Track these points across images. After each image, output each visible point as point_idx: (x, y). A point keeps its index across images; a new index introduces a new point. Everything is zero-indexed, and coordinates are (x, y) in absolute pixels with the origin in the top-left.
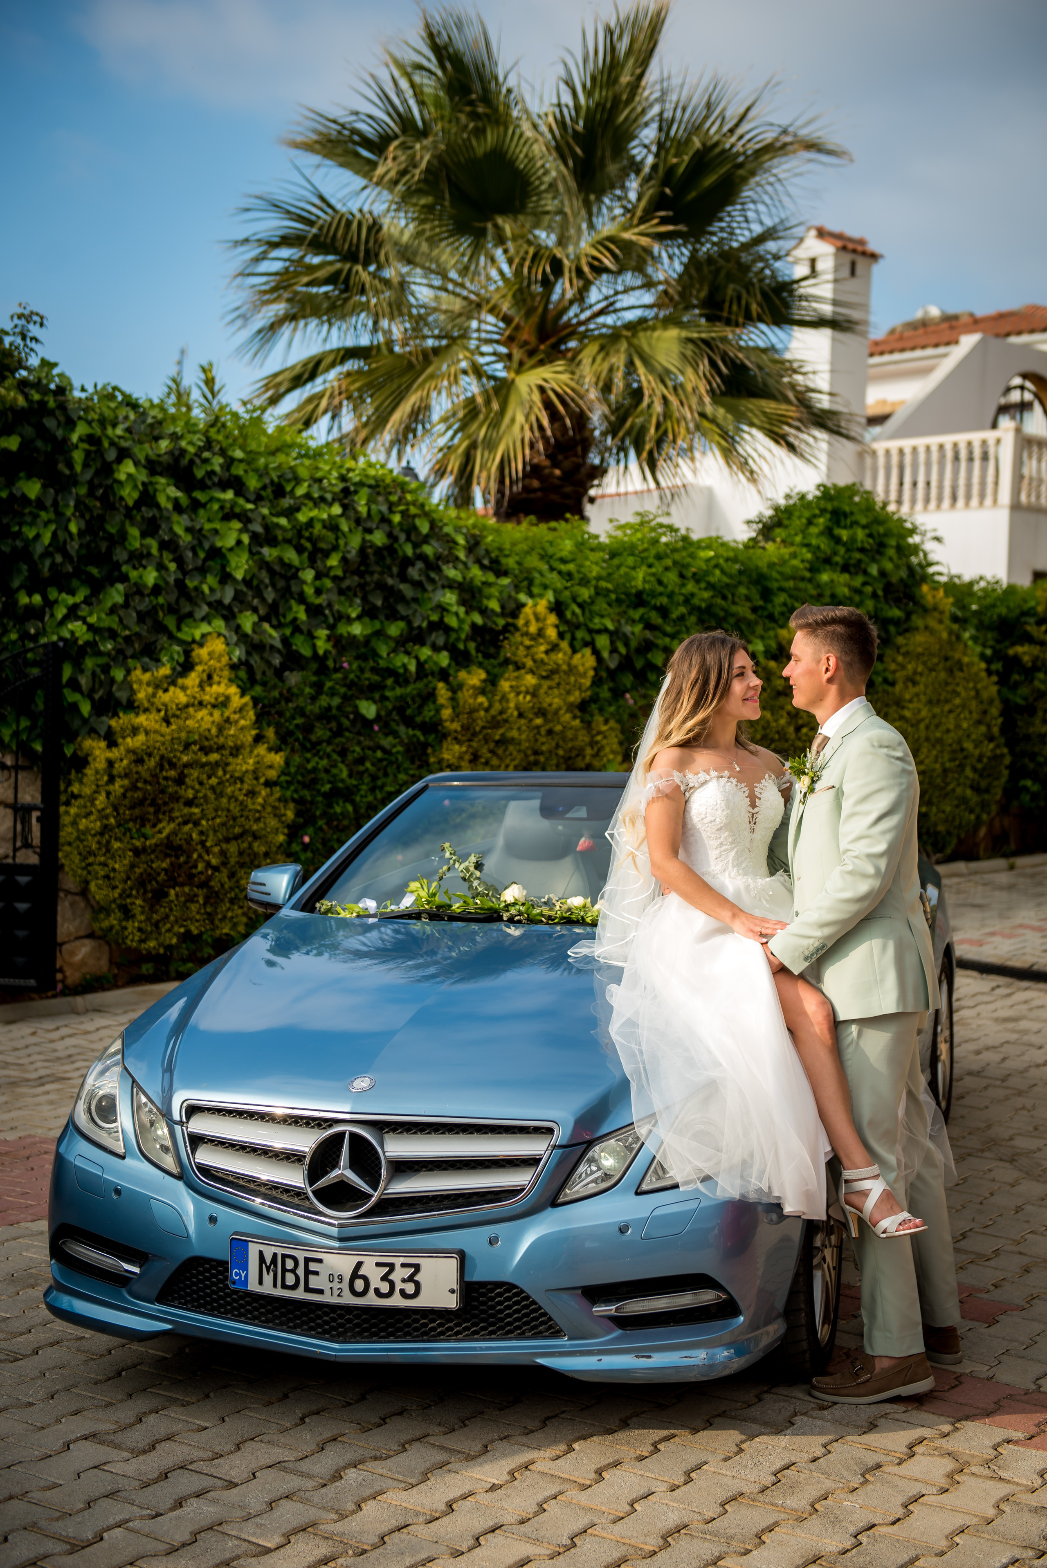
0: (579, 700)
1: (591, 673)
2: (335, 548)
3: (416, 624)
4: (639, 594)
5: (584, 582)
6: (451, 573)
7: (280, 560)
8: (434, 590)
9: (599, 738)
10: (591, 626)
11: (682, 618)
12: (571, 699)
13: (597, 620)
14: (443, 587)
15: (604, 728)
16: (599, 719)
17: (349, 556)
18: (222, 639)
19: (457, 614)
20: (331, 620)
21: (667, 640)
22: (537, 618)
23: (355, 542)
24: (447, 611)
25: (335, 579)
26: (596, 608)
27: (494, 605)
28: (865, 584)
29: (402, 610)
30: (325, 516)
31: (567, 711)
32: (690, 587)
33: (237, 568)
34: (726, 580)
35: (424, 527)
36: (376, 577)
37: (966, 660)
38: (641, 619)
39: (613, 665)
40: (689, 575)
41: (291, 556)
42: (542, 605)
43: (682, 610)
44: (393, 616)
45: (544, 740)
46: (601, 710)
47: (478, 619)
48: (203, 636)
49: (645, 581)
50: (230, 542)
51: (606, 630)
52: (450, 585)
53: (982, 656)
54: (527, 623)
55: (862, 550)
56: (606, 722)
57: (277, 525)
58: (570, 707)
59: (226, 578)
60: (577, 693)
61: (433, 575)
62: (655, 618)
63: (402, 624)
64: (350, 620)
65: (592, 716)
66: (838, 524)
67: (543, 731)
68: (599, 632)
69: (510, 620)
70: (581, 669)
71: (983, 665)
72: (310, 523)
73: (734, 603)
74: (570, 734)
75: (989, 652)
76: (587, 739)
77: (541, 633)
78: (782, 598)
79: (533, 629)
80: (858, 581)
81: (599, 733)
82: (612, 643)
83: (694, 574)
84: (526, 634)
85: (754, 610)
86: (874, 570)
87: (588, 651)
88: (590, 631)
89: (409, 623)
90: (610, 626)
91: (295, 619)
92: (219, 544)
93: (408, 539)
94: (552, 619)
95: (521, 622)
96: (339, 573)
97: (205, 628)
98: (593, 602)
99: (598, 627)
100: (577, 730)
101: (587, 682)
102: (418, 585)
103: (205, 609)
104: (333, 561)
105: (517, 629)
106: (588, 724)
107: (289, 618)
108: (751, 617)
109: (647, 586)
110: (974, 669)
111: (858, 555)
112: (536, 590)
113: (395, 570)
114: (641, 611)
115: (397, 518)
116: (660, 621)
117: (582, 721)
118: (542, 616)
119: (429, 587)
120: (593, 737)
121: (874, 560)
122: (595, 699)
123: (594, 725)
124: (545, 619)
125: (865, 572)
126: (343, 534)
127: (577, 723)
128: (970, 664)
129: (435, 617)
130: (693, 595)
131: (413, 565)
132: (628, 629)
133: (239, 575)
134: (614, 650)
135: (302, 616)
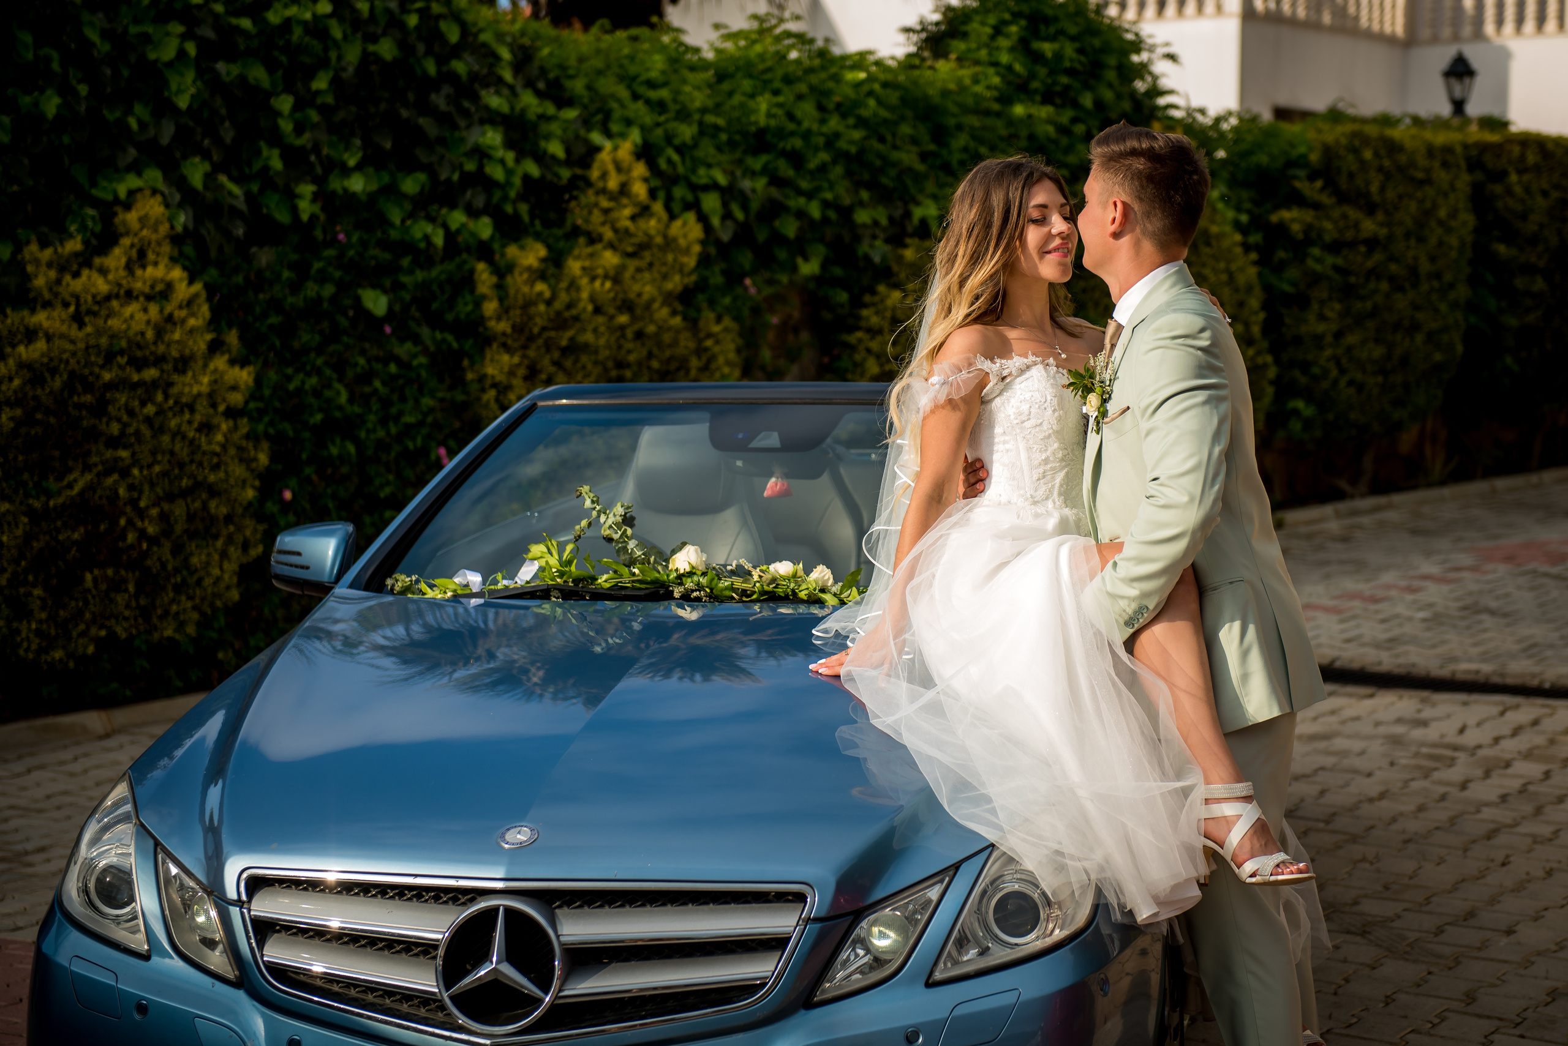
0: (680, 288)
1: (697, 249)
2: (323, 63)
3: (443, 176)
4: (762, 133)
5: (683, 115)
6: (495, 101)
7: (243, 79)
8: (468, 127)
9: (709, 343)
10: (694, 179)
11: (823, 168)
12: (669, 286)
13: (702, 171)
14: (482, 122)
15: (716, 329)
16: (709, 315)
17: (344, 75)
18: (159, 198)
19: (502, 162)
20: (319, 170)
21: (802, 201)
22: (619, 168)
23: (352, 55)
24: (490, 157)
25: (323, 109)
26: (700, 153)
27: (556, 149)
28: (1075, 120)
29: (423, 156)
30: (308, 16)
31: (664, 304)
32: (834, 123)
33: (179, 91)
34: (884, 113)
35: (453, 35)
36: (383, 106)
37: (1214, 229)
38: (765, 170)
39: (725, 236)
40: (831, 106)
41: (259, 74)
42: (625, 150)
43: (824, 156)
44: (411, 166)
45: (629, 345)
46: (712, 303)
47: (533, 169)
48: (131, 193)
49: (769, 115)
50: (168, 53)
51: (714, 186)
52: (492, 118)
53: (1237, 225)
54: (604, 176)
55: (1071, 72)
56: (719, 319)
57: (238, 29)
58: (668, 298)
59: (163, 107)
60: (677, 278)
61: (466, 104)
62: (785, 169)
63: (422, 177)
64: (346, 171)
65: (699, 310)
66: (1037, 36)
67: (629, 333)
68: (706, 188)
69: (579, 171)
70: (682, 242)
71: (1238, 237)
72: (288, 23)
73: (895, 147)
74: (667, 338)
75: (1244, 218)
76: (692, 345)
77: (624, 190)
78: (961, 141)
79: (613, 184)
80: (1065, 117)
81: (709, 335)
82: (725, 204)
83: (839, 106)
84: (603, 191)
85: (924, 157)
86: (1087, 101)
87: (691, 217)
88: (694, 188)
89: (433, 175)
90: (722, 179)
91: (266, 168)
92: (152, 56)
93: (429, 52)
94: (640, 169)
95: (595, 174)
96: (330, 100)
97: (133, 181)
98: (695, 146)
99: (704, 181)
100: (678, 331)
101: (691, 262)
102: (445, 120)
103: (132, 152)
104: (321, 83)
105: (589, 184)
106: (693, 323)
107: (257, 166)
108: (920, 167)
109: (773, 123)
110: (1226, 243)
111: (1064, 80)
112: (615, 128)
113: (411, 96)
114: (764, 159)
115: (413, 20)
116: (791, 173)
117: (685, 319)
118: (625, 165)
119: (462, 123)
120: (700, 341)
121: (1087, 86)
122: (701, 286)
123: (701, 324)
124: (629, 170)
125: (1075, 104)
126: (335, 42)
127: (677, 321)
128: (1220, 236)
129: (470, 166)
130: (837, 135)
131: (437, 90)
132: (746, 184)
133: (183, 102)
134: (727, 216)
135: (277, 164)
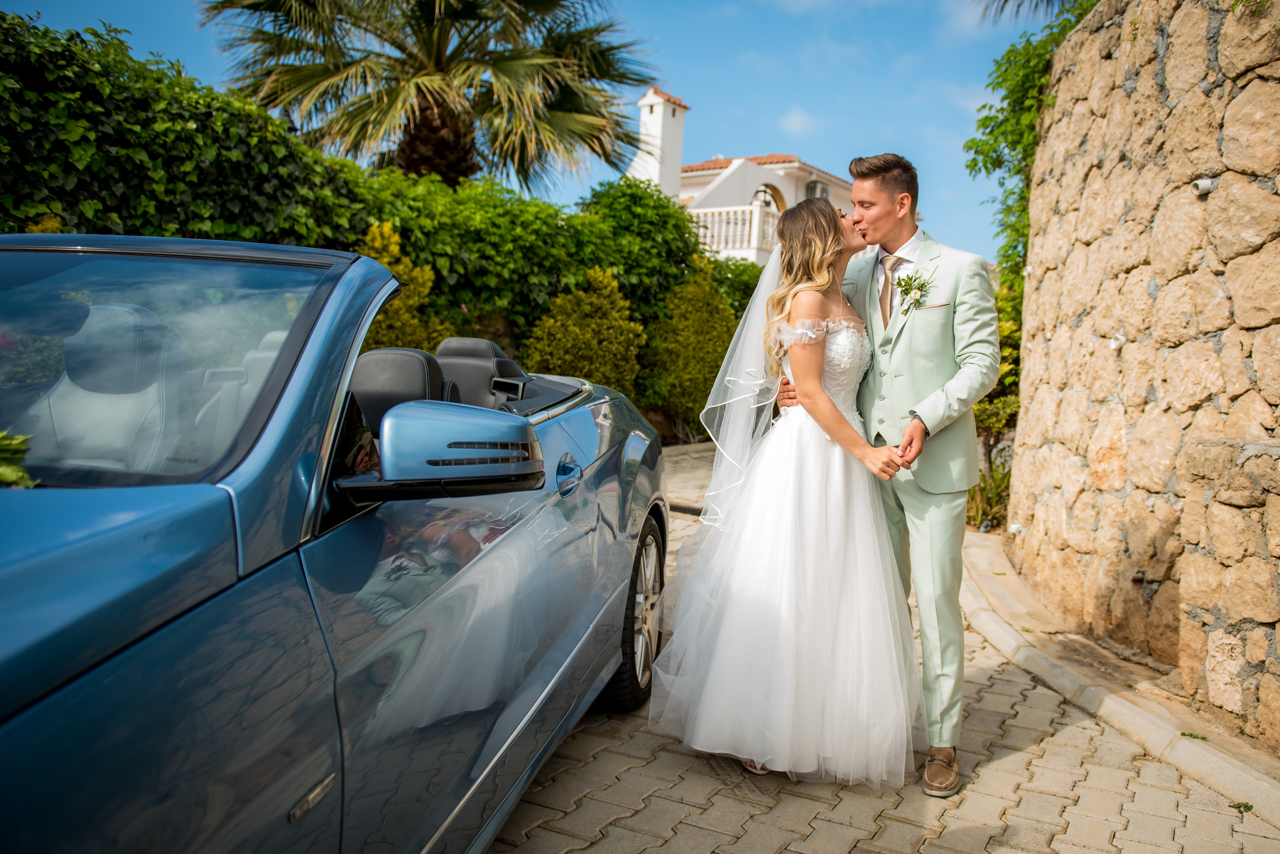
0: (417, 304)
1: (430, 284)
2: (190, 157)
3: (268, 230)
4: (477, 232)
5: (431, 216)
6: (304, 191)
7: (129, 158)
8: (288, 204)
9: (435, 335)
10: (434, 250)
11: (510, 253)
12: (411, 302)
13: (440, 246)
14: (297, 202)
15: (440, 328)
16: (435, 320)
17: (202, 165)
18: (59, 219)
19: (306, 225)
20: (183, 217)
21: (499, 268)
22: (382, 235)
23: (210, 154)
24: (298, 222)
25: (191, 184)
26: (439, 238)
27: (344, 222)
28: (653, 247)
29: (258, 218)
30: (179, 128)
31: (407, 311)
32: (519, 231)
33: (80, 159)
35: (281, 152)
36: (232, 187)
37: (721, 306)
38: (479, 251)
39: (452, 280)
40: (519, 222)
41: (142, 156)
42: (387, 227)
43: (510, 246)
44: (250, 222)
46: (437, 314)
47: (328, 232)
49: (481, 222)
50: (75, 137)
51: (446, 255)
52: (304, 202)
53: (732, 305)
54: (374, 239)
55: (651, 223)
56: (442, 323)
57: (131, 131)
58: (409, 309)
59: (69, 168)
60: (417, 298)
61: (287, 192)
62: (491, 252)
63: (256, 229)
64: (202, 219)
65: (429, 317)
66: (635, 203)
67: (384, 326)
68: (441, 255)
69: (360, 237)
70: (420, 280)
71: (733, 311)
72: (164, 133)
73: (553, 246)
74: (409, 330)
75: (736, 304)
76: (424, 335)
77: (385, 248)
78: (589, 249)
79: (378, 244)
80: (648, 244)
81: (435, 331)
82: (451, 265)
83: (523, 222)
84: (373, 248)
86: (659, 239)
87: (427, 268)
88: (433, 254)
89: (263, 229)
90: (449, 250)
91: (145, 213)
93: (265, 160)
94: (396, 238)
95: (368, 239)
96: (194, 179)
97: (43, 209)
98: (436, 233)
99: (440, 251)
100: (415, 327)
101: (426, 291)
102: (273, 198)
103: (46, 192)
104: (188, 167)
105: (365, 243)
106: (425, 324)
107: (140, 211)
109: (483, 226)
110: (727, 313)
111: (647, 226)
112: (385, 217)
113: (251, 184)
114: (479, 245)
115: (254, 141)
116: (493, 253)
117: (420, 321)
118: (386, 235)
119: (284, 202)
120: (430, 334)
121: (660, 232)
122: (432, 305)
123: (431, 324)
124: (389, 238)
125: (654, 240)
126: (198, 146)
127: (416, 321)
128: (724, 310)
129: (287, 225)
130: (520, 237)
131: (269, 181)
132: (465, 256)
133: (81, 166)
134: (452, 270)
135: (152, 210)
